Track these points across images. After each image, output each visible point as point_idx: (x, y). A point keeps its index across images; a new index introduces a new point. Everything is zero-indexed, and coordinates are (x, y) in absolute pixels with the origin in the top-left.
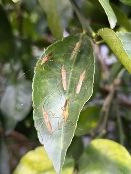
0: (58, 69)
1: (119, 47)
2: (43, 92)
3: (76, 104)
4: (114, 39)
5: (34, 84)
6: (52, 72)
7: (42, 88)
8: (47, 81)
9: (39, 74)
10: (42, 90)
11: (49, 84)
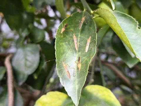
0: (70, 36)
1: (114, 21)
2: (62, 51)
3: (85, 59)
4: (110, 16)
5: (56, 46)
6: (66, 38)
7: (61, 48)
8: (64, 44)
9: (58, 39)
10: (61, 50)
11: (65, 46)
